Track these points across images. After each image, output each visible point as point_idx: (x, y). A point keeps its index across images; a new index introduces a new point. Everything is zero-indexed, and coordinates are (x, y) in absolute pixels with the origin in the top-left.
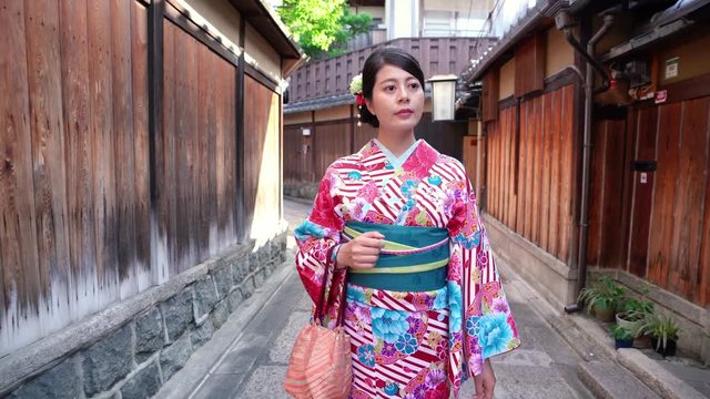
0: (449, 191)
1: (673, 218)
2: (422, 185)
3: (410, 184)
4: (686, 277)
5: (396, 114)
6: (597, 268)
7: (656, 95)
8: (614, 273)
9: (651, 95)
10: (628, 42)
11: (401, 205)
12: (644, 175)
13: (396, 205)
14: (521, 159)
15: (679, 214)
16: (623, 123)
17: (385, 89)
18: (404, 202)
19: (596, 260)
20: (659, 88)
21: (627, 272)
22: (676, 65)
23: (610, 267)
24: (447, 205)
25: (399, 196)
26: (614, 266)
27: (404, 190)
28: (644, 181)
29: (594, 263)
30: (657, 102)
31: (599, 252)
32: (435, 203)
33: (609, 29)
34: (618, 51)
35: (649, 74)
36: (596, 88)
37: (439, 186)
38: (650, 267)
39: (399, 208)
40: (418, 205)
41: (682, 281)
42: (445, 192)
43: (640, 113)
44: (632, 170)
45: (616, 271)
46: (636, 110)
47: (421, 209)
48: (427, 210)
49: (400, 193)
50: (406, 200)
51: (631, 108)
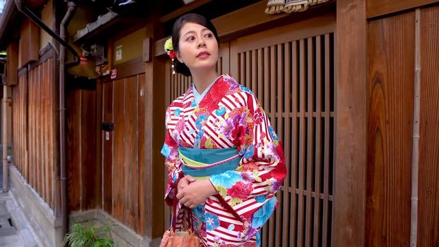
0: (229, 119)
1: (123, 167)
2: (211, 118)
3: (202, 118)
4: (133, 214)
5: (197, 57)
6: (81, 212)
7: (111, 72)
8: (93, 213)
9: (108, 72)
10: (85, 27)
11: (195, 135)
12: (107, 133)
13: (192, 135)
14: (30, 120)
15: (126, 165)
16: (94, 92)
17: (187, 40)
18: (196, 132)
19: (79, 205)
20: (113, 67)
21: (103, 210)
22: (121, 51)
23: (91, 208)
24: (227, 132)
25: (194, 129)
26: (94, 207)
27: (197, 123)
28: (108, 138)
29: (76, 208)
30: (112, 78)
31: (81, 198)
32: (217, 132)
33: (72, 13)
34: (82, 33)
35: (106, 56)
36: (69, 62)
37: (223, 116)
38: (115, 206)
39: (194, 137)
40: (205, 135)
41: (131, 216)
42: (227, 120)
43: (104, 85)
44: (101, 130)
45: (96, 210)
46: (102, 83)
47: (207, 137)
48: (211, 137)
49: (195, 126)
50: (198, 131)
51: (99, 81)
